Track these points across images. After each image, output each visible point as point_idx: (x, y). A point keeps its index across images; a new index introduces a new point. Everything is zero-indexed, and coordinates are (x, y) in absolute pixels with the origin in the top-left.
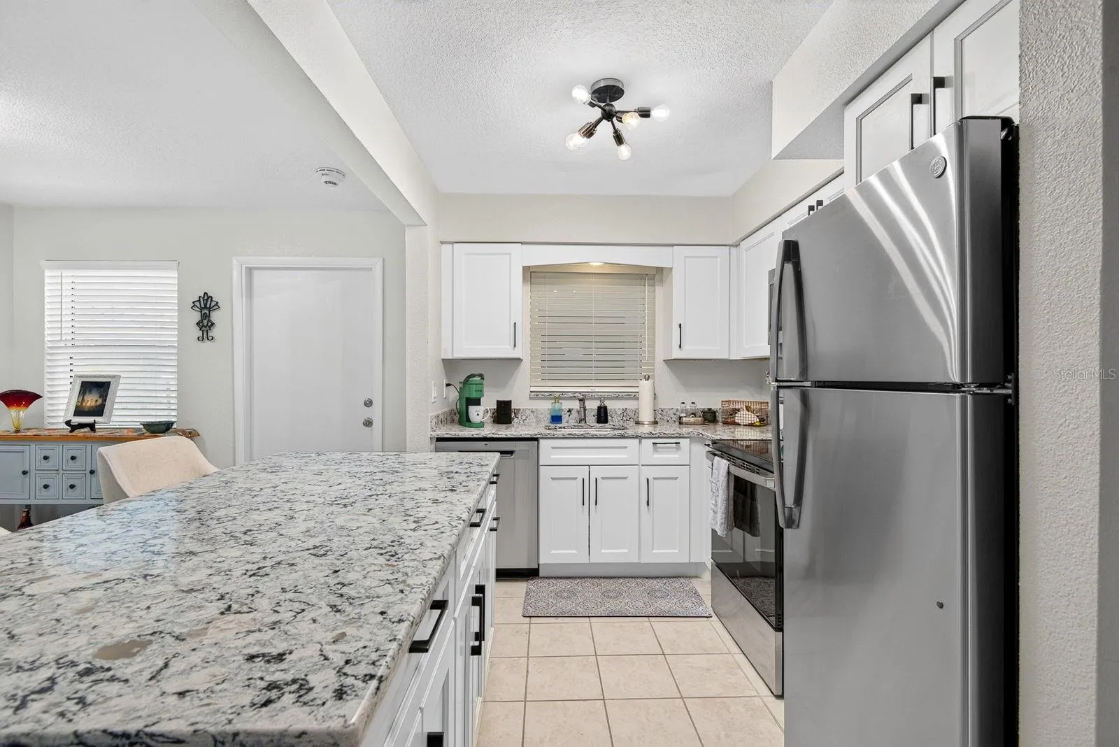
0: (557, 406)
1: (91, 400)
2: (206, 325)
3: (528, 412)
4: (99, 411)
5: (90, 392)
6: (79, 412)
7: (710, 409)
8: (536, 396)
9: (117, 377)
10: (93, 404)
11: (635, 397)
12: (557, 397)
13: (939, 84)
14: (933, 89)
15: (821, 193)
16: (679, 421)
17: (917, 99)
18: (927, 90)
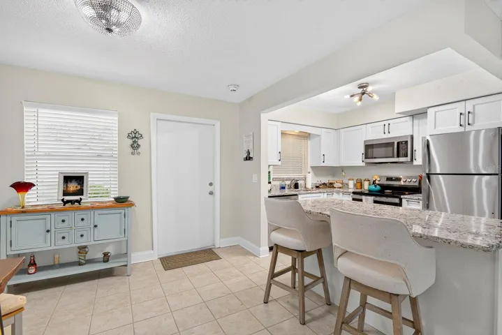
0: (283, 183)
1: (73, 186)
2: (135, 146)
4: (80, 192)
5: (71, 182)
6: (65, 194)
7: (324, 183)
8: (275, 180)
9: (87, 173)
10: (75, 189)
11: (305, 179)
12: (283, 180)
13: (469, 113)
14: (467, 113)
15: (389, 122)
16: (317, 187)
17: (461, 114)
18: (463, 112)
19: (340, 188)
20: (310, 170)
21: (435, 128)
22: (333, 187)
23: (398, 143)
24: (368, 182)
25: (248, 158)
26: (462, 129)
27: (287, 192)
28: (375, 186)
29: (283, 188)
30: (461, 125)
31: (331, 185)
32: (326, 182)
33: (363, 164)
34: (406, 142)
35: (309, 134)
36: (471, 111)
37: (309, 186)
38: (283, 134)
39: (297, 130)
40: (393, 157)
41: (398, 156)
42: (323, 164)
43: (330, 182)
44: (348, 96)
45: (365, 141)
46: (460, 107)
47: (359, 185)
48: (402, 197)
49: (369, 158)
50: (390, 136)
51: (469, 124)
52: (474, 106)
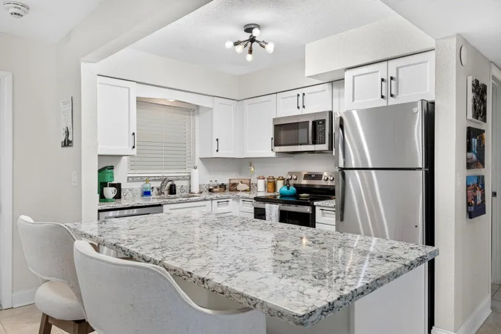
0: (148, 185)
3: (127, 190)
7: (223, 184)
8: (131, 179)
11: (189, 179)
12: (147, 180)
13: (392, 78)
14: (389, 80)
15: (304, 90)
16: (210, 190)
17: (383, 80)
18: (385, 78)
19: (246, 191)
20: (198, 163)
21: (353, 100)
22: (237, 190)
23: (314, 123)
24: (282, 181)
25: (67, 143)
26: (383, 103)
27: (153, 200)
28: (288, 188)
29: (147, 193)
30: (382, 97)
31: (233, 187)
32: (226, 182)
33: (273, 155)
34: (324, 121)
35: (198, 106)
36: (394, 76)
37: (195, 189)
38: (141, 102)
39: (171, 97)
40: (308, 144)
41: (314, 143)
42: (216, 155)
43: (232, 182)
44: (232, 44)
45: (274, 119)
46: (381, 70)
47: (270, 186)
48: (315, 203)
49: (280, 145)
50: (305, 111)
51: (392, 96)
52: (397, 69)
